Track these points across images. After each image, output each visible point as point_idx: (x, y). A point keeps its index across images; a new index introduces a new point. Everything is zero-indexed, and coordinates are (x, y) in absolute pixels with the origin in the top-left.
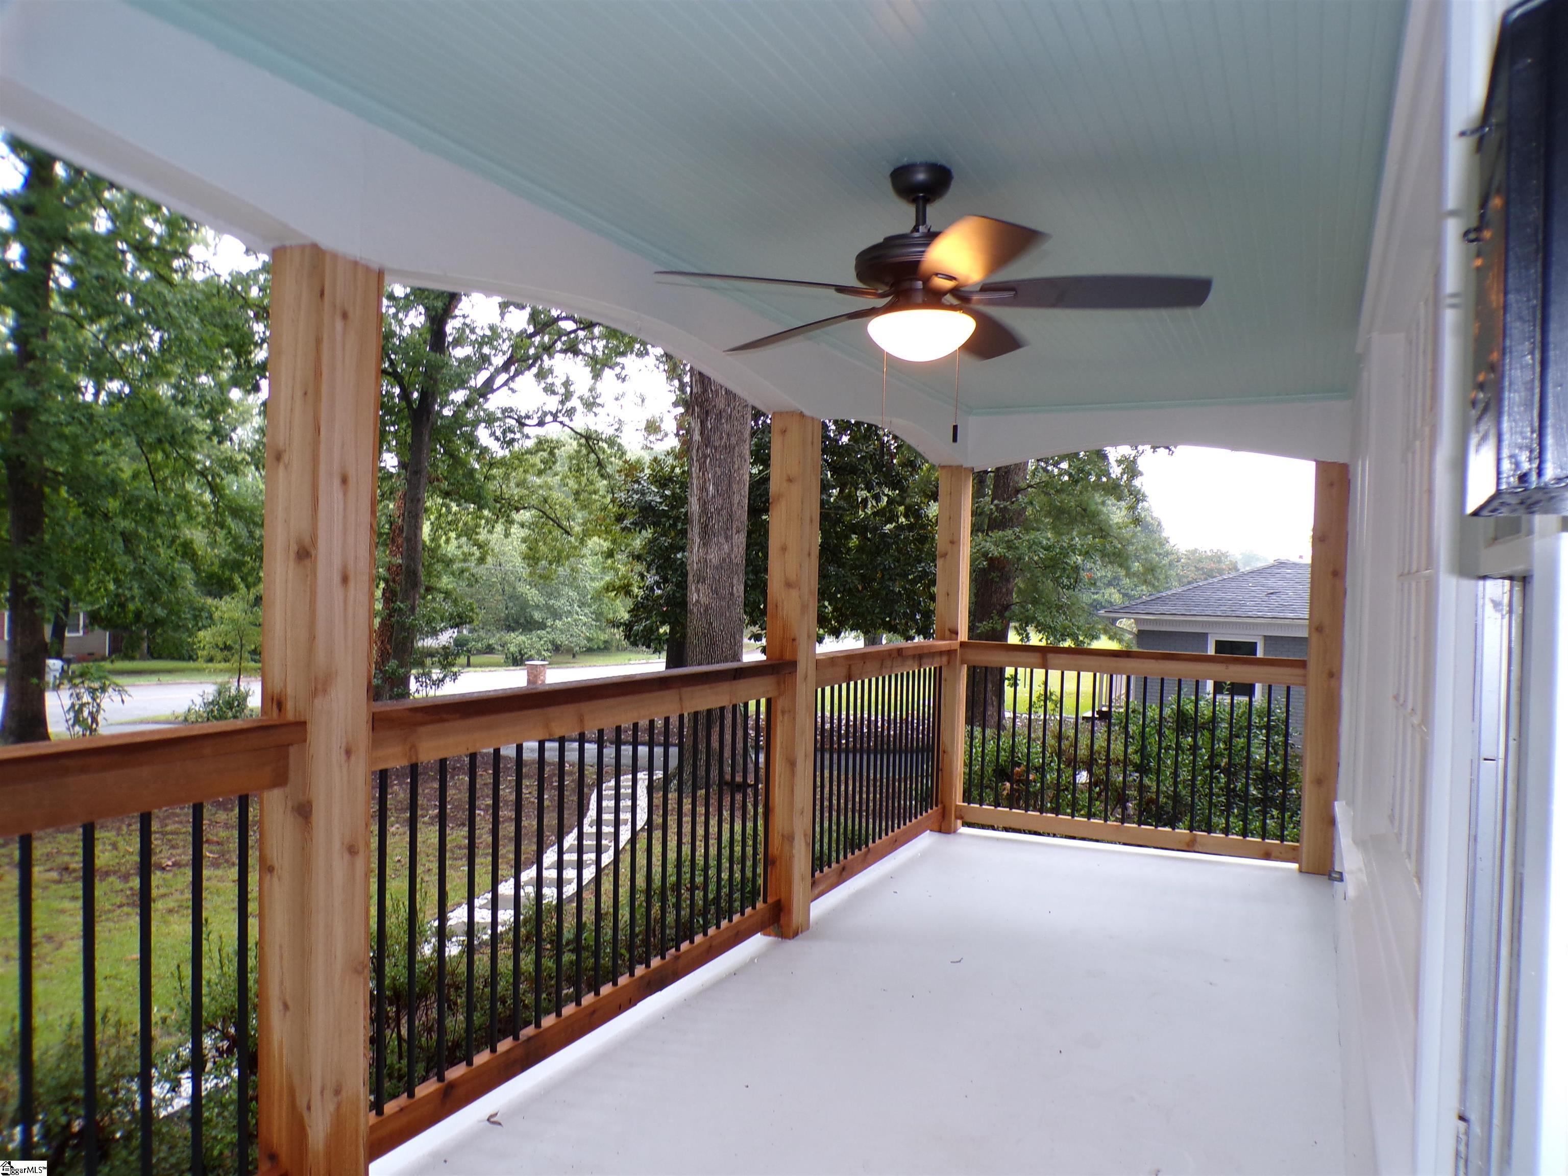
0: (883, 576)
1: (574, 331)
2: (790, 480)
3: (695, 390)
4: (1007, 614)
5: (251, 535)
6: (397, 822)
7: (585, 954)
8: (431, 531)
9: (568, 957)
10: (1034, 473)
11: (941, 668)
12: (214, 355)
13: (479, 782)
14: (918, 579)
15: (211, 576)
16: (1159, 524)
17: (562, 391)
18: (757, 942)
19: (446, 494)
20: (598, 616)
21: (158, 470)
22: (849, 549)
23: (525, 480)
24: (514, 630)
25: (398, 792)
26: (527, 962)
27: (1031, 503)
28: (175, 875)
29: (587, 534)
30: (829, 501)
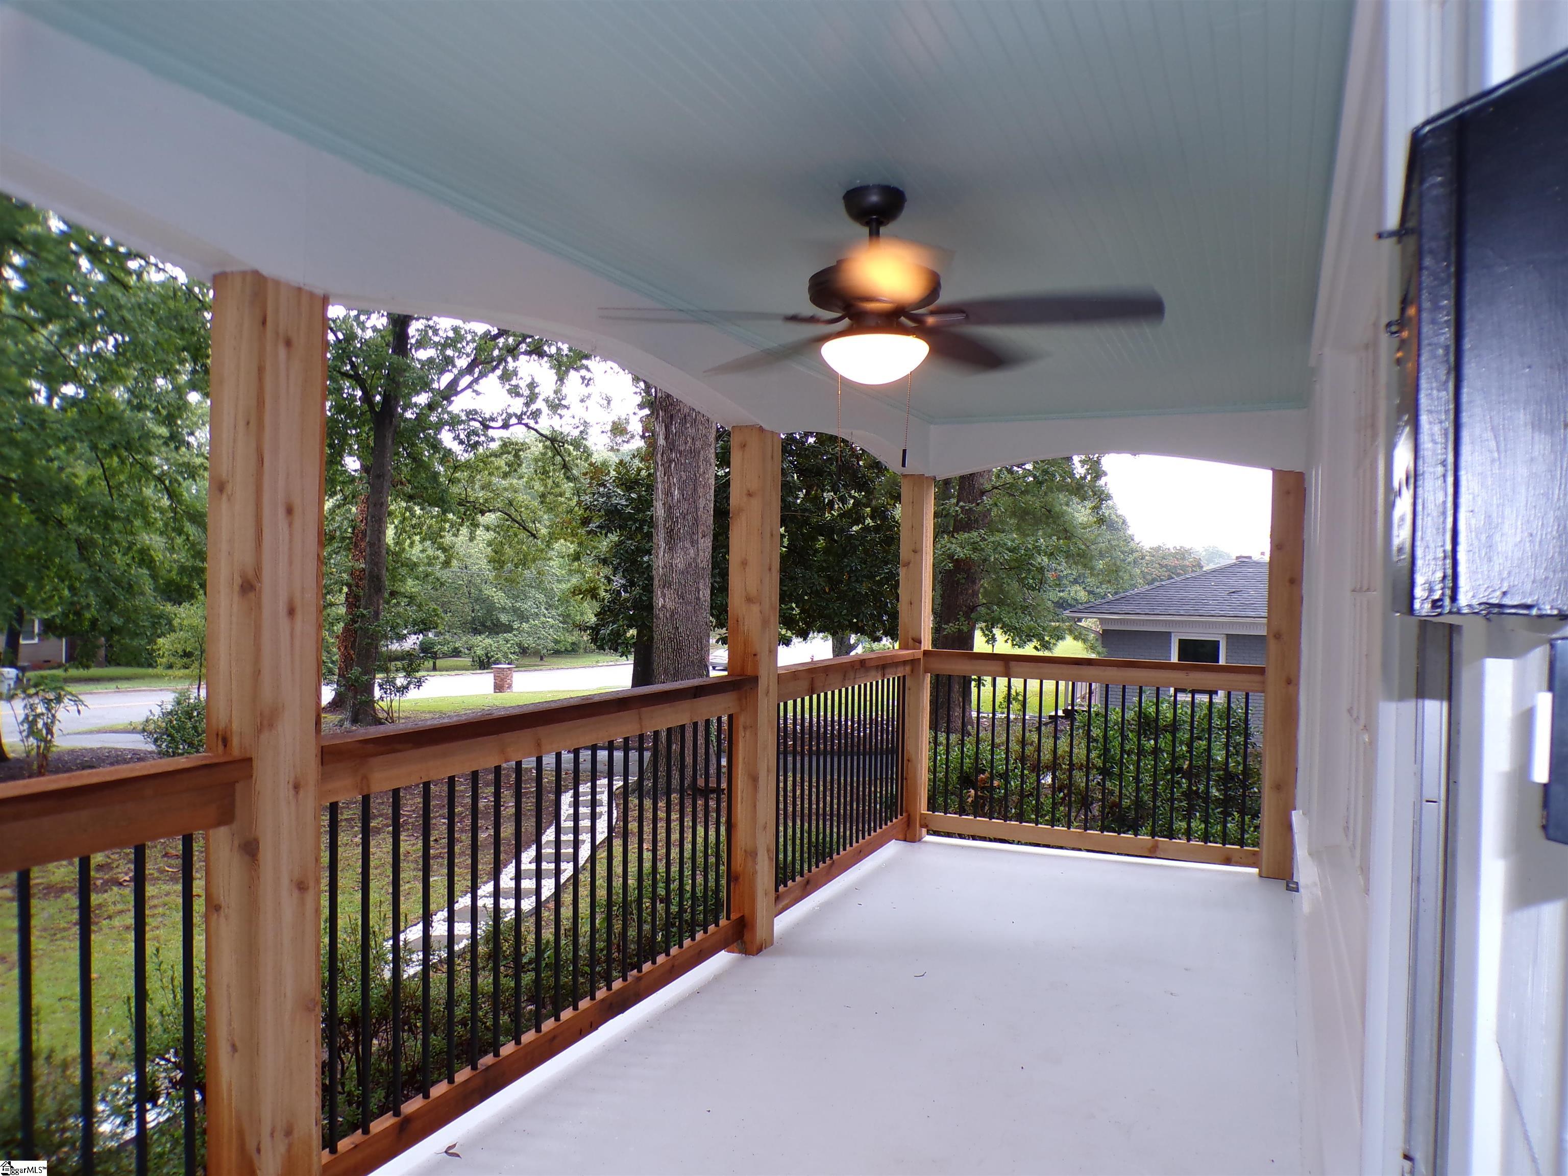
0: (850, 577)
2: (750, 495)
4: (973, 615)
7: (545, 974)
8: (395, 534)
9: (527, 977)
10: (999, 475)
11: (904, 677)
12: (172, 358)
14: (884, 581)
15: (170, 583)
16: (1124, 522)
17: (527, 392)
18: (722, 959)
19: (410, 498)
20: (566, 618)
21: (113, 475)
22: (816, 551)
23: (490, 482)
24: (480, 633)
27: (996, 505)
29: (553, 537)
30: (795, 503)
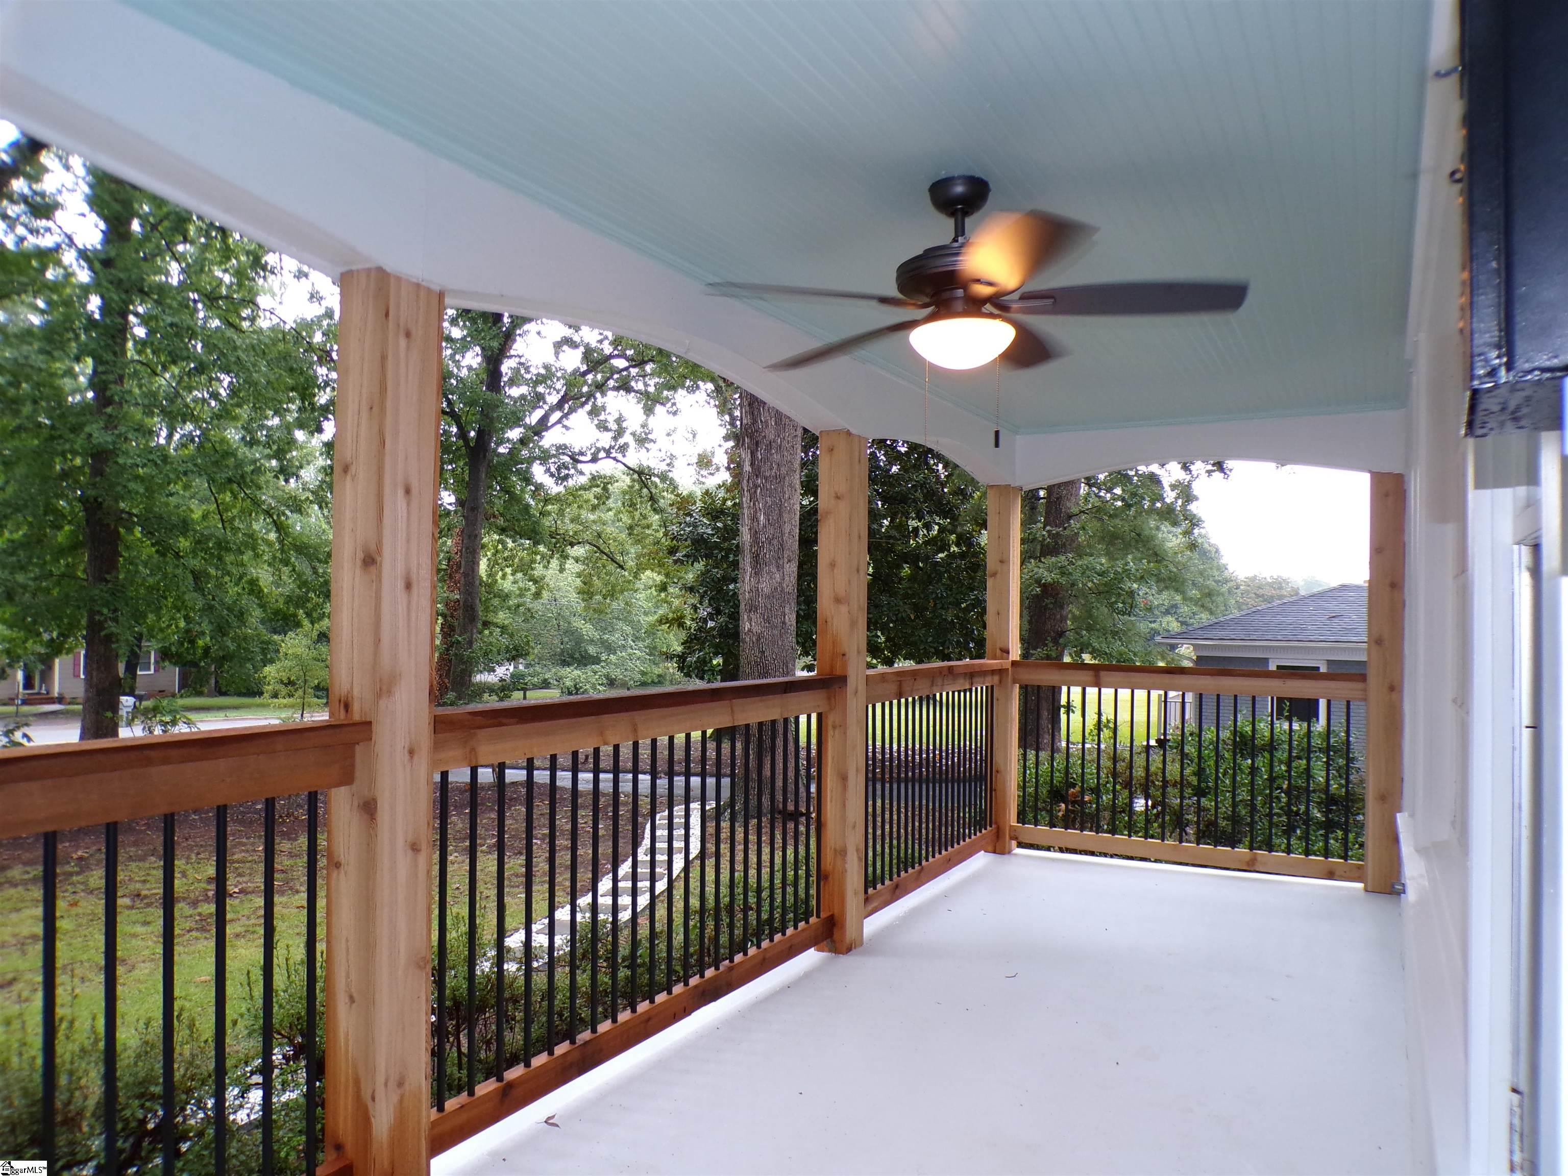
0: (935, 604)
1: (626, 369)
2: (838, 497)
3: (745, 422)
4: (1061, 641)
5: (315, 570)
6: (456, 852)
7: (640, 970)
8: (488, 566)
9: (623, 973)
10: (1086, 500)
11: (992, 687)
12: (280, 397)
13: (536, 812)
14: (971, 608)
15: (277, 612)
16: (1217, 551)
17: (614, 427)
18: (810, 958)
19: (503, 531)
20: (652, 650)
21: (227, 510)
22: (901, 579)
23: (579, 515)
24: (569, 665)
25: (458, 823)
26: (583, 979)
27: (1084, 528)
28: (242, 902)
29: (640, 568)
30: (879, 531)
